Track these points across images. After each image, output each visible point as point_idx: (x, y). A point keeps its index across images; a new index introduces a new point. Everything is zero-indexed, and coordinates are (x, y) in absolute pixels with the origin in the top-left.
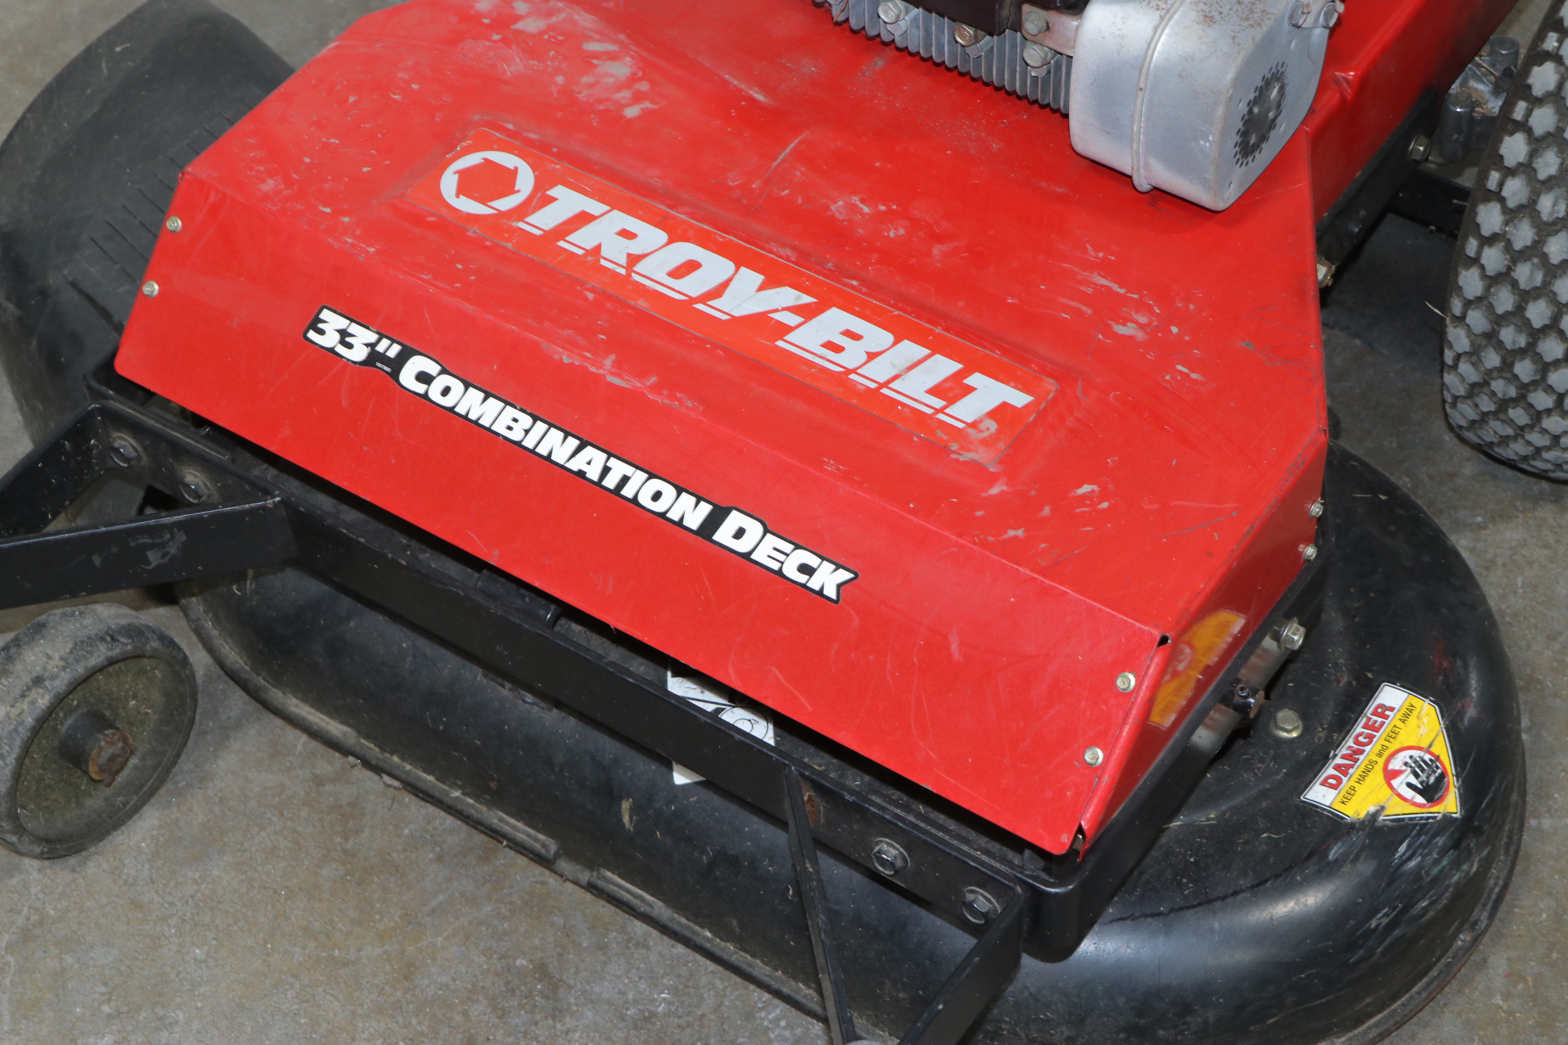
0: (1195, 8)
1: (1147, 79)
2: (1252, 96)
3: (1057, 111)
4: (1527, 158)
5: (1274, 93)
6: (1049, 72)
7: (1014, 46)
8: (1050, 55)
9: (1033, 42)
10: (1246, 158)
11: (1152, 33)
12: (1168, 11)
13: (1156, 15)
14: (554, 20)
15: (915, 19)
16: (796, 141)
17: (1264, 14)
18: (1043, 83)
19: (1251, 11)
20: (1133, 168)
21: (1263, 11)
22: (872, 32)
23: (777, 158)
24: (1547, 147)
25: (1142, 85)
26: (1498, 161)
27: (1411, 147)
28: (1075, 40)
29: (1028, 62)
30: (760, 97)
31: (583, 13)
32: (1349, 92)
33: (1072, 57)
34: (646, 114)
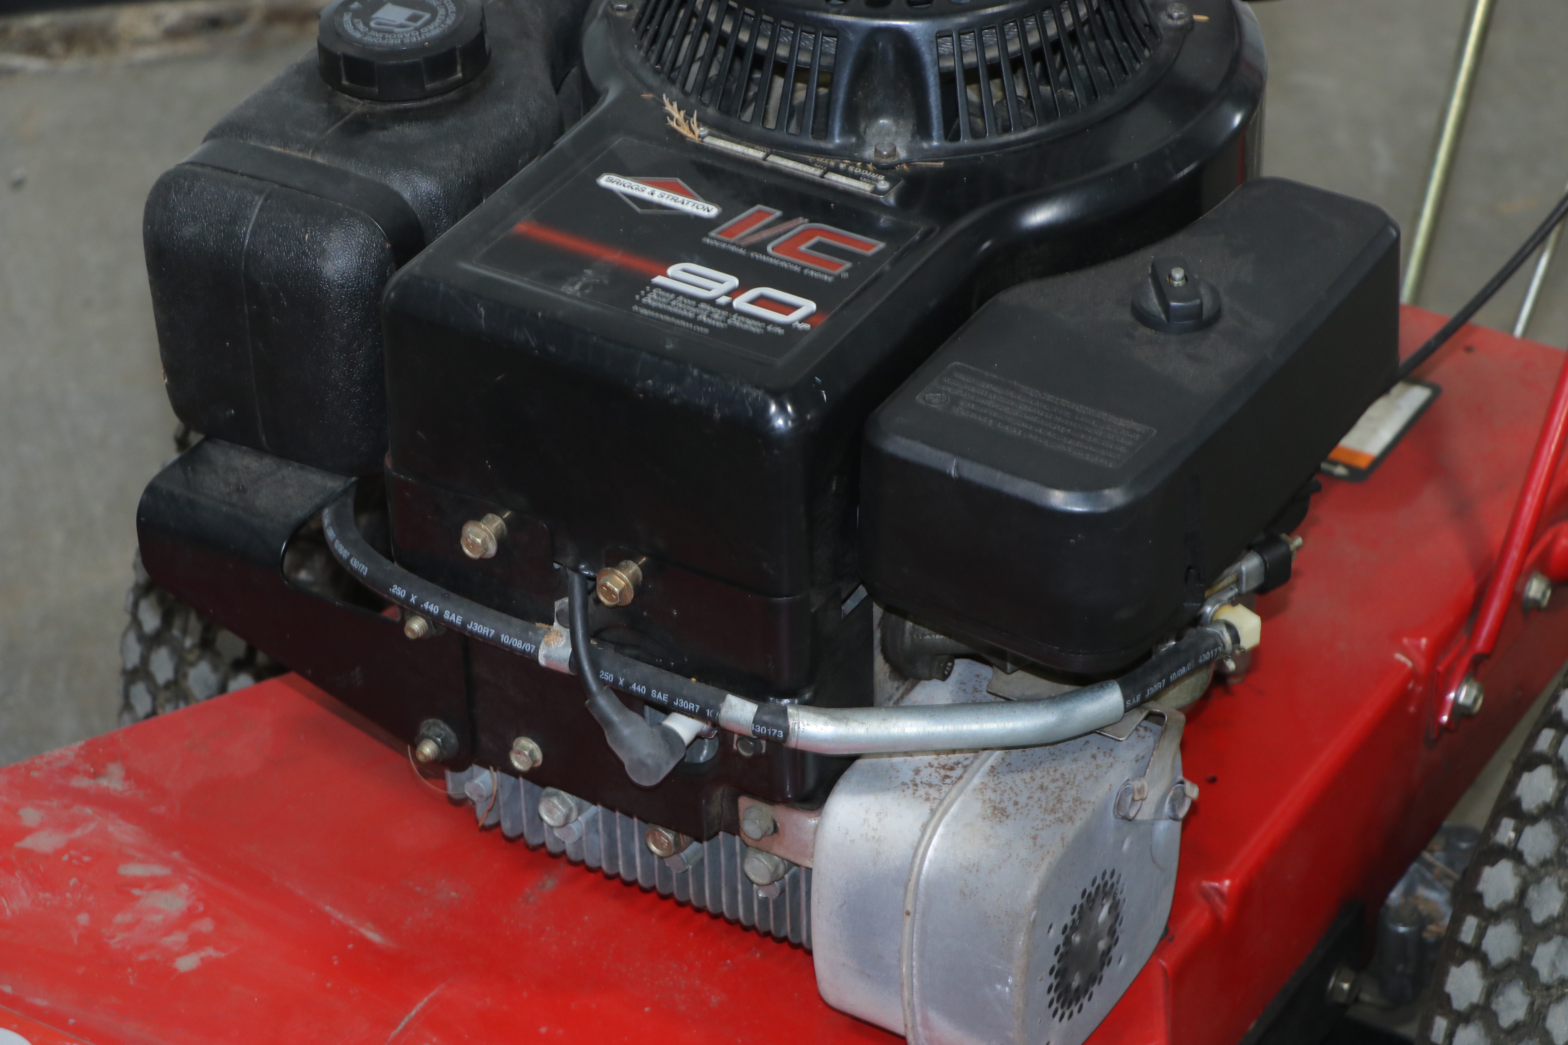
0: (980, 797)
1: (916, 899)
2: (1068, 920)
3: (800, 946)
4: (1483, 997)
5: (1104, 913)
6: (783, 891)
7: (731, 856)
8: (781, 868)
9: (757, 848)
10: (1069, 1008)
11: (919, 834)
12: (941, 801)
13: (926, 808)
14: (78, 833)
15: (593, 822)
16: (426, 999)
17: (1078, 803)
18: (775, 908)
19: (1060, 800)
20: (906, 1026)
21: (1076, 800)
22: (534, 840)
23: (397, 1025)
24: (1510, 981)
25: (909, 908)
26: (1444, 1003)
27: (1331, 985)
28: (814, 847)
29: (752, 877)
30: (374, 937)
31: (120, 822)
32: (1224, 910)
33: (811, 869)
34: (207, 965)
